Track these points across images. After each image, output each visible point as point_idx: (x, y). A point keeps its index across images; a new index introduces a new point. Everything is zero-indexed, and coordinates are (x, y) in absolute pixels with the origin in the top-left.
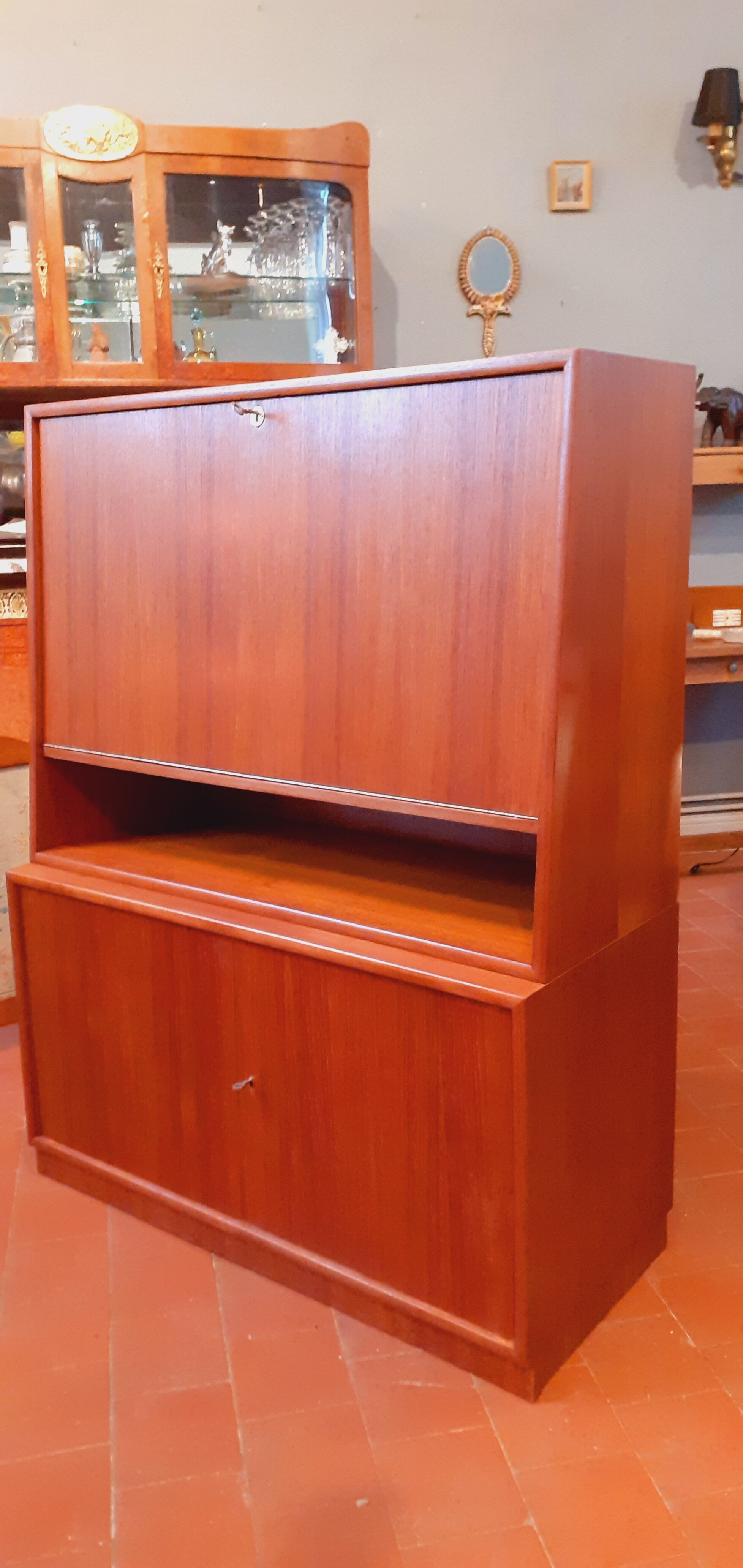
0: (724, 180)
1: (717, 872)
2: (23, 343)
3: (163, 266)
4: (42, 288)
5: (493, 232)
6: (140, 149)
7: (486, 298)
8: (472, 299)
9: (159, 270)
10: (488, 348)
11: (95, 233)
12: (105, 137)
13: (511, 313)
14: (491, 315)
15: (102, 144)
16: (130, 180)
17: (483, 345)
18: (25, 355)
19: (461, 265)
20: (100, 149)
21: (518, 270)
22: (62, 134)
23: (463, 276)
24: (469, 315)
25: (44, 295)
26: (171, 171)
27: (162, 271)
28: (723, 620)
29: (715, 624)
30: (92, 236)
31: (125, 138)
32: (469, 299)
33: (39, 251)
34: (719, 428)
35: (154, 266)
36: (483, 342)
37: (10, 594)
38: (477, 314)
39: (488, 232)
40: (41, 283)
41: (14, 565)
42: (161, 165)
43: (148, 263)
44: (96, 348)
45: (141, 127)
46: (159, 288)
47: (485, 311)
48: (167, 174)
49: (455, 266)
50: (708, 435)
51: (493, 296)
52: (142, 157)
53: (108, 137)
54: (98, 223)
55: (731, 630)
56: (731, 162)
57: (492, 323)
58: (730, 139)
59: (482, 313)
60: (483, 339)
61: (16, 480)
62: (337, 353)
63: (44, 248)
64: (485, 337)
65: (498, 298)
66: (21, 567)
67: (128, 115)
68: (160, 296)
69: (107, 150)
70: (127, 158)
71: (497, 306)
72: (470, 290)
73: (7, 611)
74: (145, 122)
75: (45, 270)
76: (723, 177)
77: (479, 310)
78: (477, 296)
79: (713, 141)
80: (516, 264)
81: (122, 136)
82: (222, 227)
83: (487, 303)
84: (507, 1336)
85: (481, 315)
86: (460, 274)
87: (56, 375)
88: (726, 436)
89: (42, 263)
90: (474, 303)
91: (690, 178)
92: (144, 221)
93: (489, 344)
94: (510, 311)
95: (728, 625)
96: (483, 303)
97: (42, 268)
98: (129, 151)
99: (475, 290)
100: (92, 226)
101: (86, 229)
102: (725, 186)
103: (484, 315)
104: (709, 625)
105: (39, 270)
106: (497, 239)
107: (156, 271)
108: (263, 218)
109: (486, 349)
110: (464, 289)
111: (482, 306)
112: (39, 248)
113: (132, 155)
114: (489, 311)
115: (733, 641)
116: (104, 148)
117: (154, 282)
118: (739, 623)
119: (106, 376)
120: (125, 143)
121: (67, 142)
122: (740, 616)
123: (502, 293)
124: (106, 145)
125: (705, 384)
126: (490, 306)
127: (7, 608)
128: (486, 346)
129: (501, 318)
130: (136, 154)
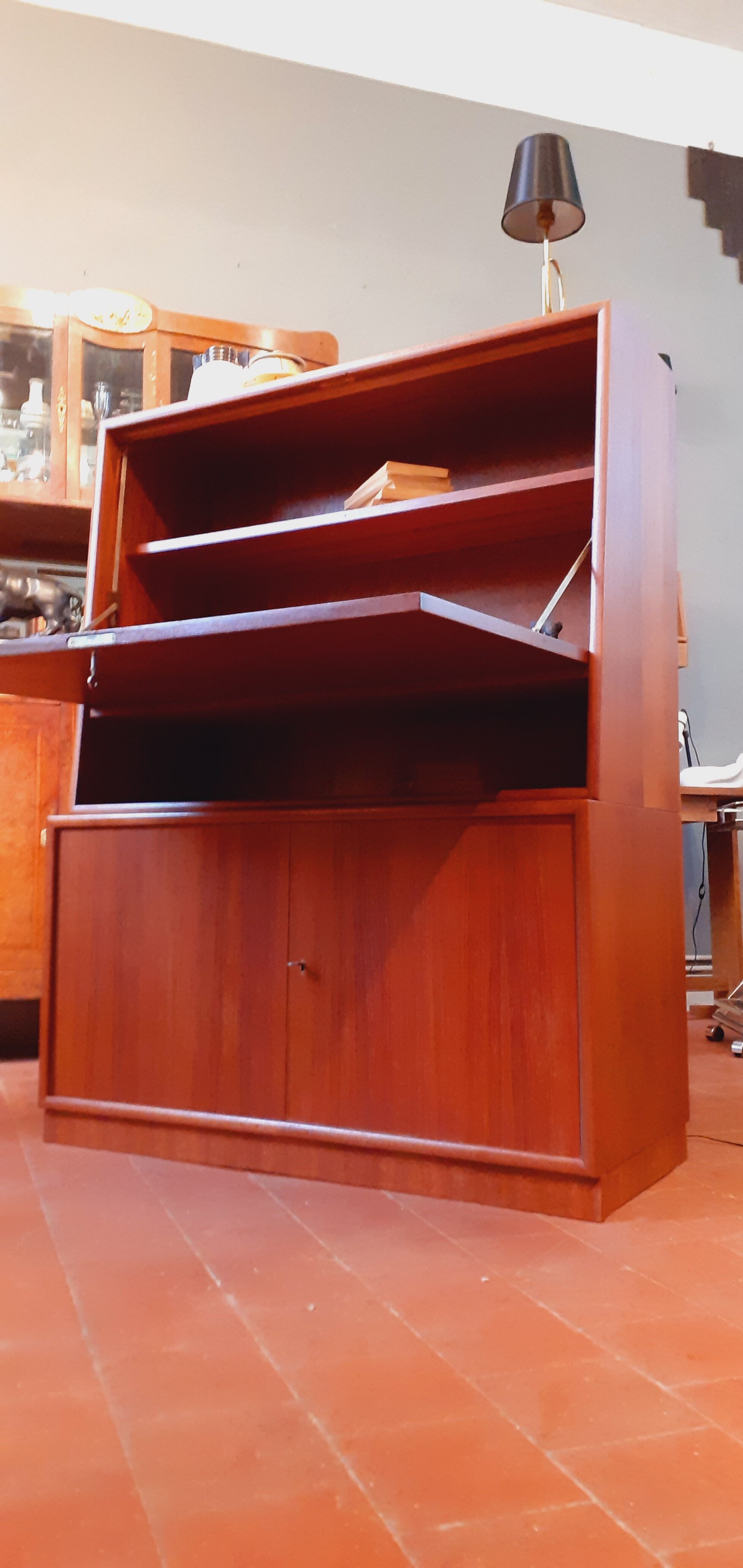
4: (60, 425)
6: (153, 327)
11: (105, 393)
12: (124, 314)
15: (122, 320)
16: (143, 350)
20: (120, 323)
25: (61, 431)
26: (178, 347)
30: (102, 396)
31: (141, 317)
33: (61, 394)
40: (60, 421)
42: (168, 343)
45: (155, 311)
48: (173, 350)
52: (154, 335)
53: (127, 314)
54: (109, 386)
63: (64, 393)
67: (145, 300)
69: (125, 324)
70: (141, 332)
74: (159, 307)
75: (64, 410)
81: (139, 315)
84: (574, 1153)
87: (66, 497)
89: (62, 404)
97: (62, 409)
98: (144, 327)
100: (104, 387)
101: (98, 390)
105: (59, 409)
113: (146, 331)
116: (123, 323)
120: (141, 321)
124: (125, 321)
130: (149, 331)
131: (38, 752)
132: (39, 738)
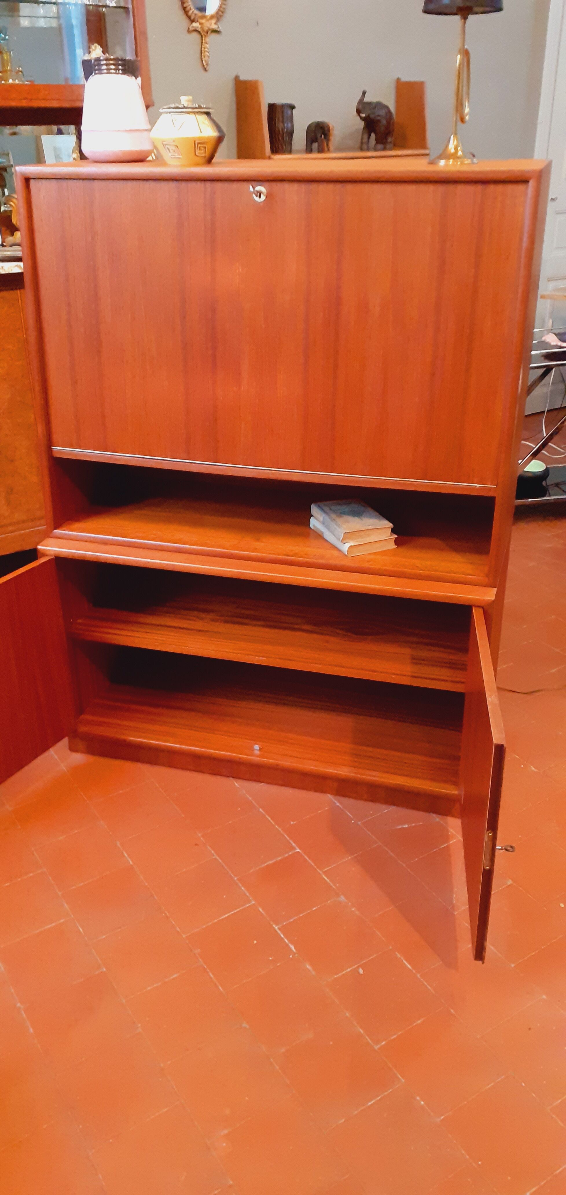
7: (203, 17)
8: (192, 18)
10: (205, 62)
13: (221, 31)
14: (207, 33)
17: (202, 59)
24: (189, 31)
32: (189, 18)
34: (373, 135)
36: (201, 55)
38: (196, 30)
47: (202, 28)
50: (365, 140)
51: (208, 15)
57: (207, 39)
59: (200, 30)
64: (203, 52)
65: (211, 18)
71: (210, 24)
72: (191, 9)
77: (198, 27)
78: (196, 14)
83: (203, 21)
85: (199, 32)
88: (378, 142)
90: (193, 21)
93: (206, 58)
94: (220, 29)
96: (200, 21)
99: (194, 11)
103: (201, 32)
109: (204, 62)
110: (185, 10)
111: (200, 24)
114: (206, 29)
123: (214, 13)
126: (206, 24)
129: (214, 35)
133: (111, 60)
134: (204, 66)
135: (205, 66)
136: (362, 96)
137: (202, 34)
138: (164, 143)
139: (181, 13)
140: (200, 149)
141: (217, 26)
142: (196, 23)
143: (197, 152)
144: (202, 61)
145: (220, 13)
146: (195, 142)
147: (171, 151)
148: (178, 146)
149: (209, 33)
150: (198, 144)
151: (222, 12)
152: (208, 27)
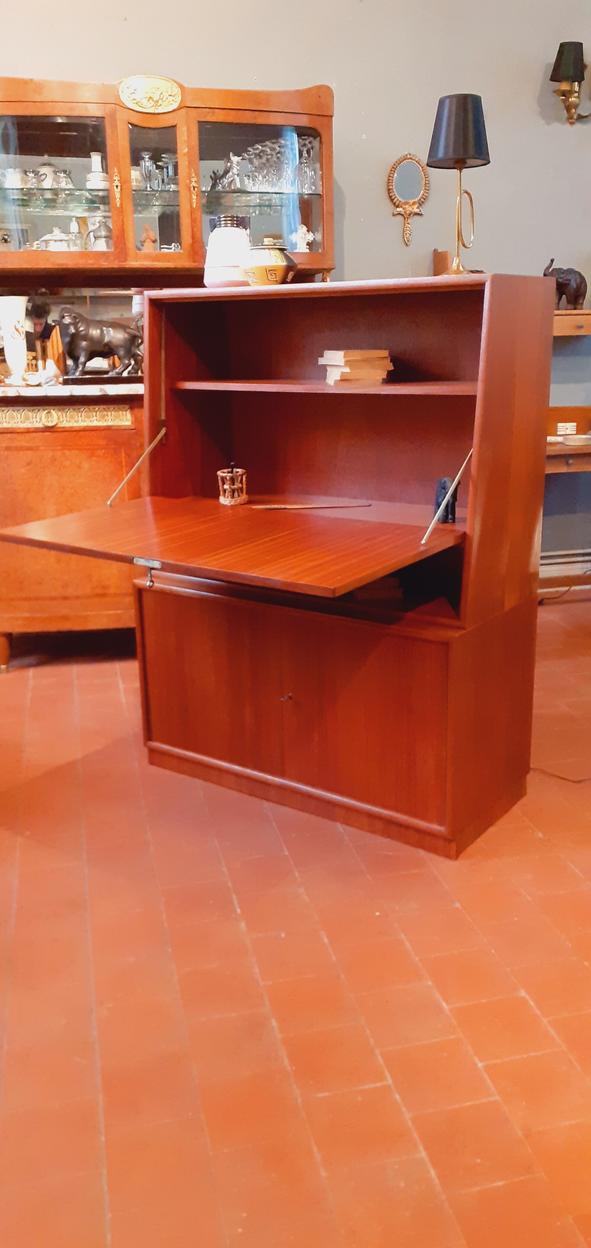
0: (571, 120)
1: (556, 603)
2: (100, 237)
3: (196, 185)
4: (117, 201)
5: (411, 156)
6: (183, 104)
7: (406, 203)
8: (397, 204)
9: (194, 189)
10: (407, 238)
11: (149, 162)
12: (159, 96)
13: (423, 214)
14: (410, 215)
15: (157, 101)
16: (176, 126)
17: (404, 236)
18: (101, 246)
19: (389, 180)
20: (156, 105)
21: (428, 184)
22: (131, 94)
23: (391, 187)
24: (395, 216)
25: (118, 205)
26: (201, 120)
27: (196, 189)
28: (564, 430)
29: (559, 433)
30: (147, 164)
31: (172, 97)
32: (394, 204)
33: (115, 175)
34: (564, 296)
35: (191, 185)
36: (404, 233)
37: (97, 409)
38: (400, 214)
39: (409, 157)
40: (117, 197)
41: (101, 390)
42: (195, 116)
43: (187, 183)
44: (148, 240)
45: (183, 89)
46: (194, 200)
47: (405, 212)
48: (199, 122)
49: (385, 179)
51: (411, 202)
52: (183, 111)
53: (162, 96)
54: (151, 154)
55: (569, 436)
56: (576, 106)
57: (409, 221)
58: (576, 92)
59: (403, 213)
60: (404, 232)
61: (99, 331)
62: (306, 242)
63: (118, 173)
65: (414, 204)
66: (105, 391)
67: (173, 81)
68: (194, 206)
69: (160, 105)
70: (174, 111)
71: (413, 209)
72: (395, 198)
73: (95, 420)
74: (186, 85)
75: (119, 188)
76: (570, 117)
77: (401, 211)
78: (400, 202)
79: (564, 93)
80: (427, 179)
81: (170, 95)
82: (233, 157)
83: (407, 206)
84: (441, 824)
85: (402, 215)
86: (389, 186)
87: (126, 260)
88: (569, 302)
89: (117, 183)
90: (397, 207)
91: (548, 117)
92: (185, 154)
93: (408, 236)
94: (422, 212)
95: (568, 433)
96: (404, 206)
97: (117, 186)
98: (175, 106)
99: (399, 198)
100: (147, 157)
101: (143, 158)
102: (572, 123)
103: (404, 215)
104: (555, 434)
105: (115, 188)
106: (414, 161)
107: (192, 189)
108: (258, 148)
109: (405, 238)
110: (390, 197)
111: (403, 209)
112: (114, 173)
113: (178, 109)
114: (408, 212)
115: (571, 444)
116: (159, 104)
117: (191, 196)
118: (575, 432)
119: (159, 261)
120: (173, 100)
121: (134, 99)
122: (576, 427)
123: (416, 200)
124: (160, 102)
125: (555, 266)
126: (409, 209)
127: (95, 418)
128: (405, 237)
129: (416, 217)
130: (180, 108)
131: (124, 464)
132: (123, 455)
133: (229, 217)
134: (405, 241)
135: (407, 242)
136: (551, 263)
137: (406, 216)
138: (246, 271)
139: (388, 201)
140: (271, 275)
141: (419, 210)
142: (399, 208)
143: (270, 277)
144: (404, 238)
145: (422, 200)
146: (266, 269)
147: (251, 277)
148: (255, 272)
149: (411, 216)
150: (269, 271)
151: (424, 199)
152: (410, 211)
